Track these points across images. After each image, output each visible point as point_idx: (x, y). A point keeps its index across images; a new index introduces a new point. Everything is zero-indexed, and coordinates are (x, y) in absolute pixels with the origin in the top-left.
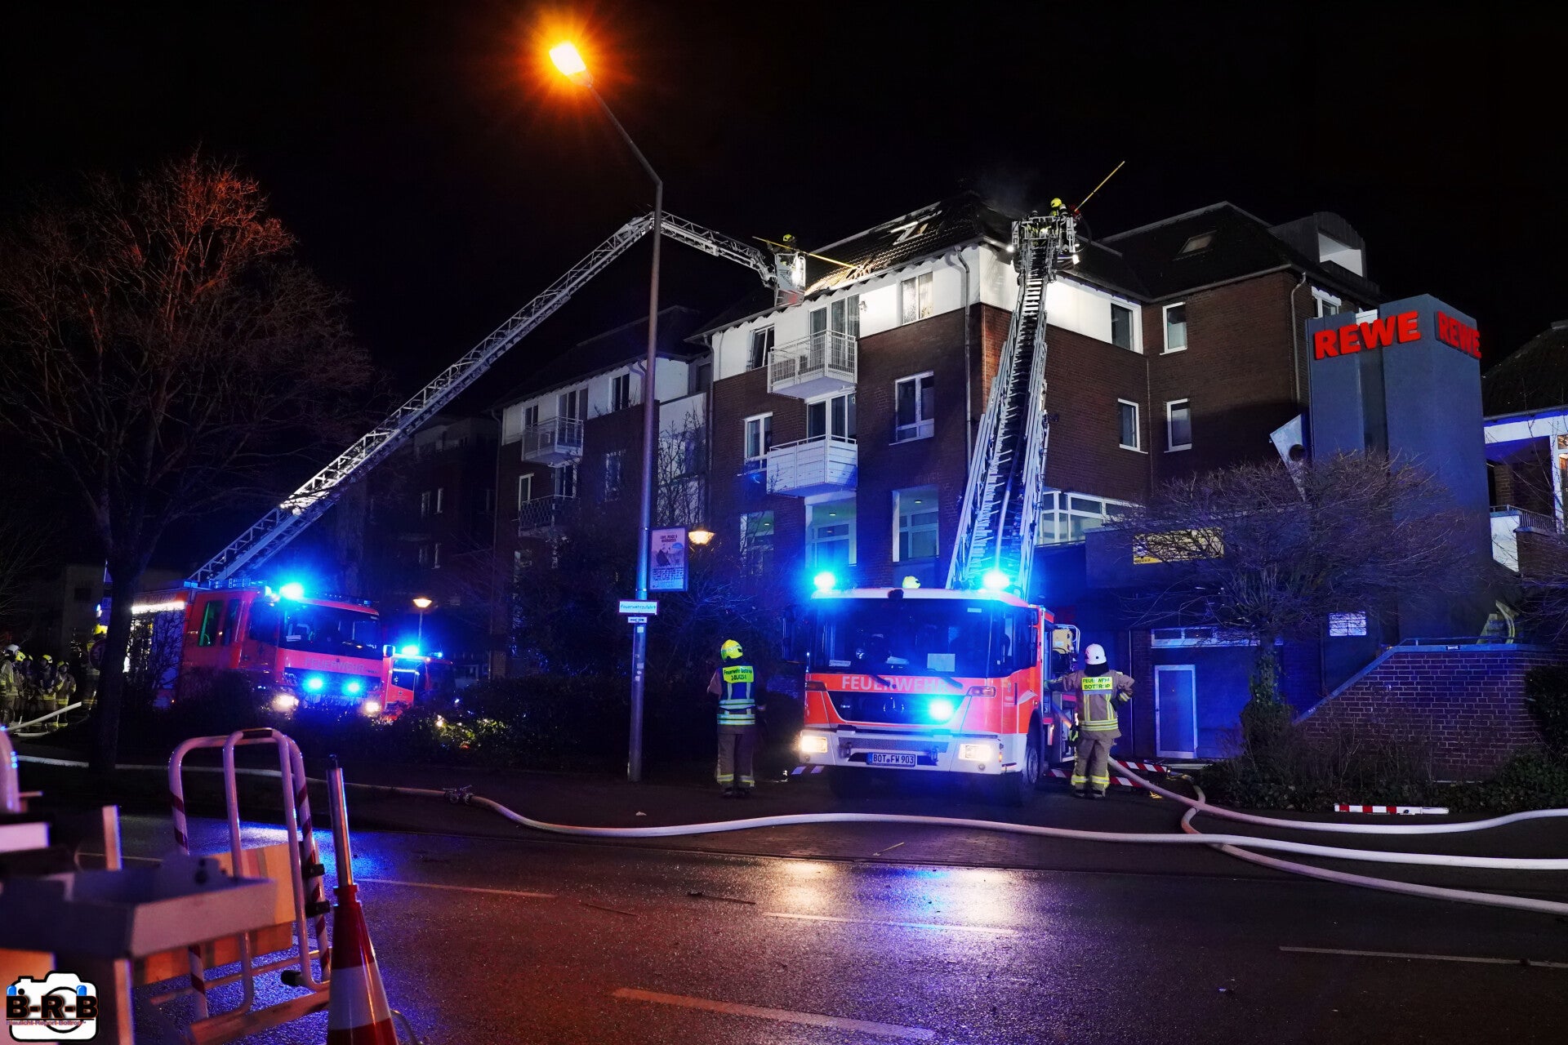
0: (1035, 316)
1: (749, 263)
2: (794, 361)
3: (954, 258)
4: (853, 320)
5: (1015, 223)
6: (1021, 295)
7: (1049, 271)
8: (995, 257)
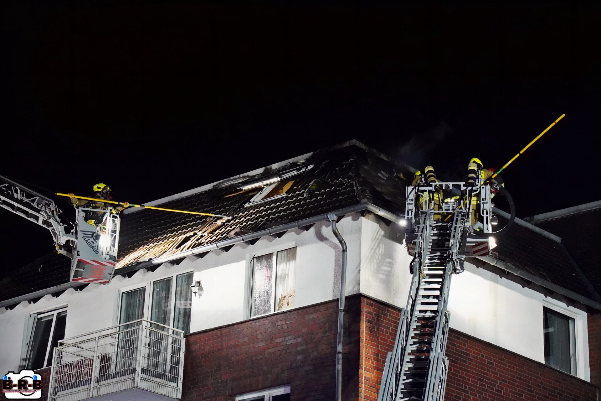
0: (434, 318)
1: (37, 218)
2: (92, 361)
3: (327, 231)
4: (182, 307)
5: (410, 189)
6: (414, 288)
7: (454, 257)
8: (383, 233)
